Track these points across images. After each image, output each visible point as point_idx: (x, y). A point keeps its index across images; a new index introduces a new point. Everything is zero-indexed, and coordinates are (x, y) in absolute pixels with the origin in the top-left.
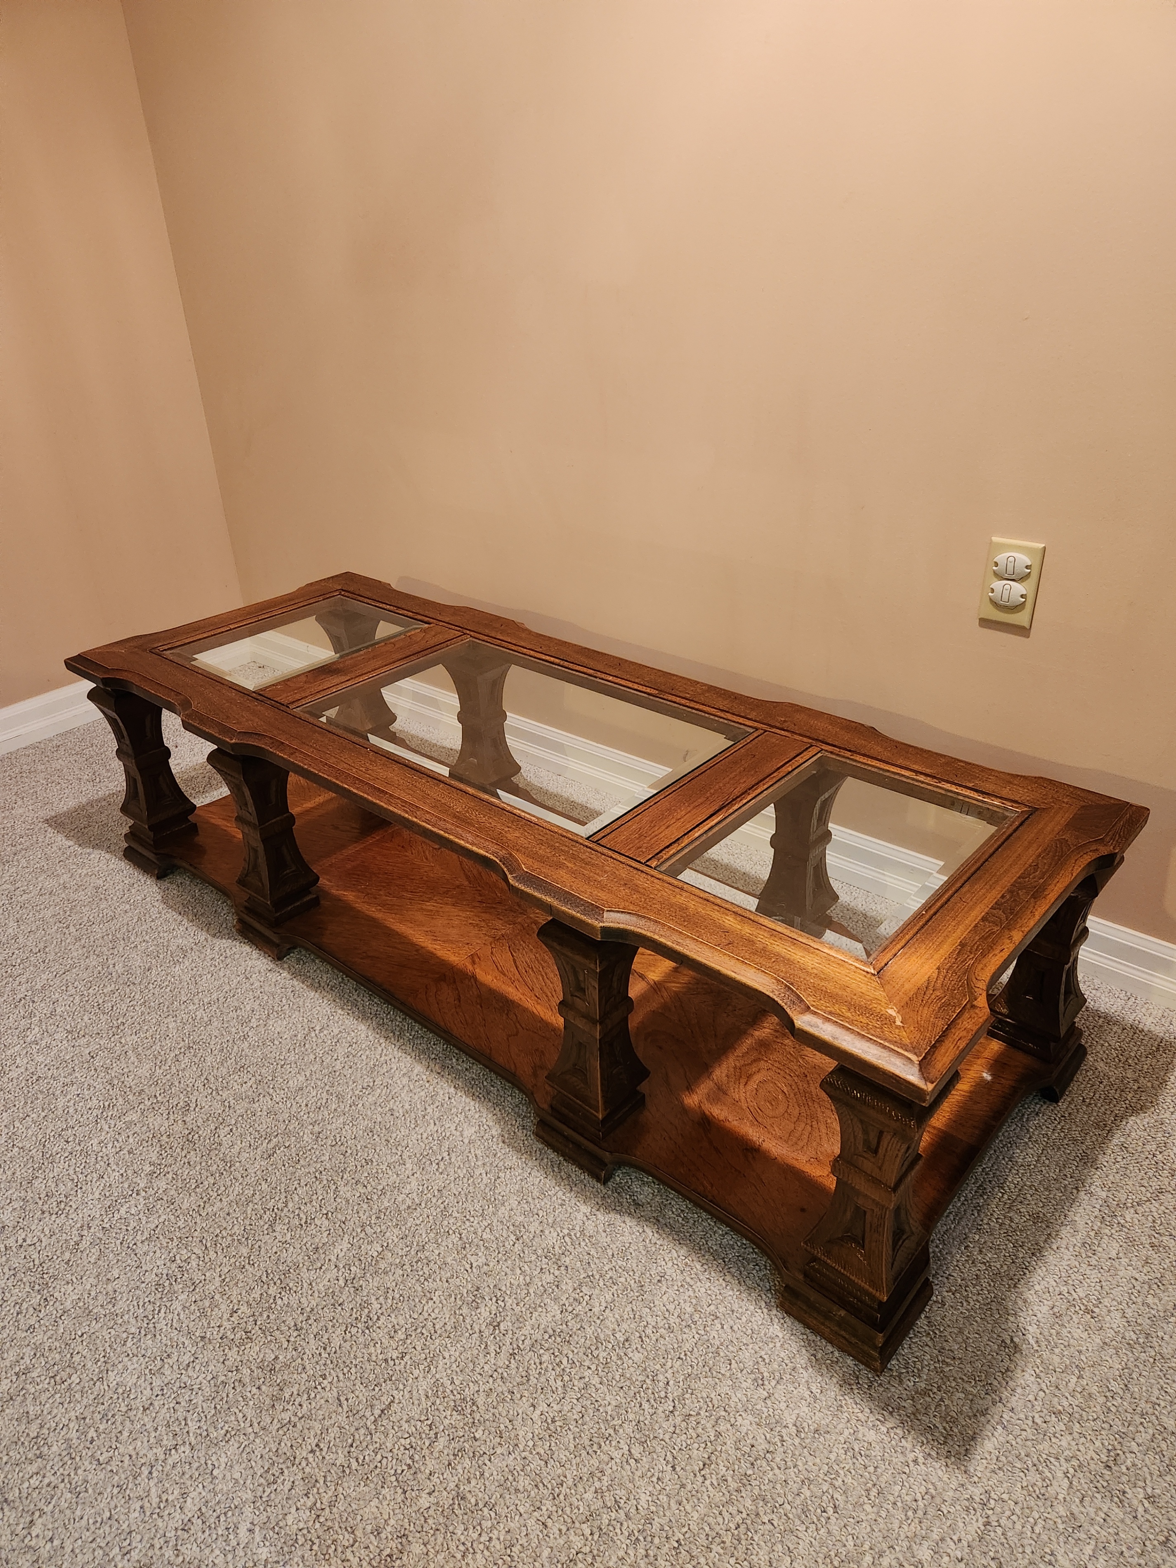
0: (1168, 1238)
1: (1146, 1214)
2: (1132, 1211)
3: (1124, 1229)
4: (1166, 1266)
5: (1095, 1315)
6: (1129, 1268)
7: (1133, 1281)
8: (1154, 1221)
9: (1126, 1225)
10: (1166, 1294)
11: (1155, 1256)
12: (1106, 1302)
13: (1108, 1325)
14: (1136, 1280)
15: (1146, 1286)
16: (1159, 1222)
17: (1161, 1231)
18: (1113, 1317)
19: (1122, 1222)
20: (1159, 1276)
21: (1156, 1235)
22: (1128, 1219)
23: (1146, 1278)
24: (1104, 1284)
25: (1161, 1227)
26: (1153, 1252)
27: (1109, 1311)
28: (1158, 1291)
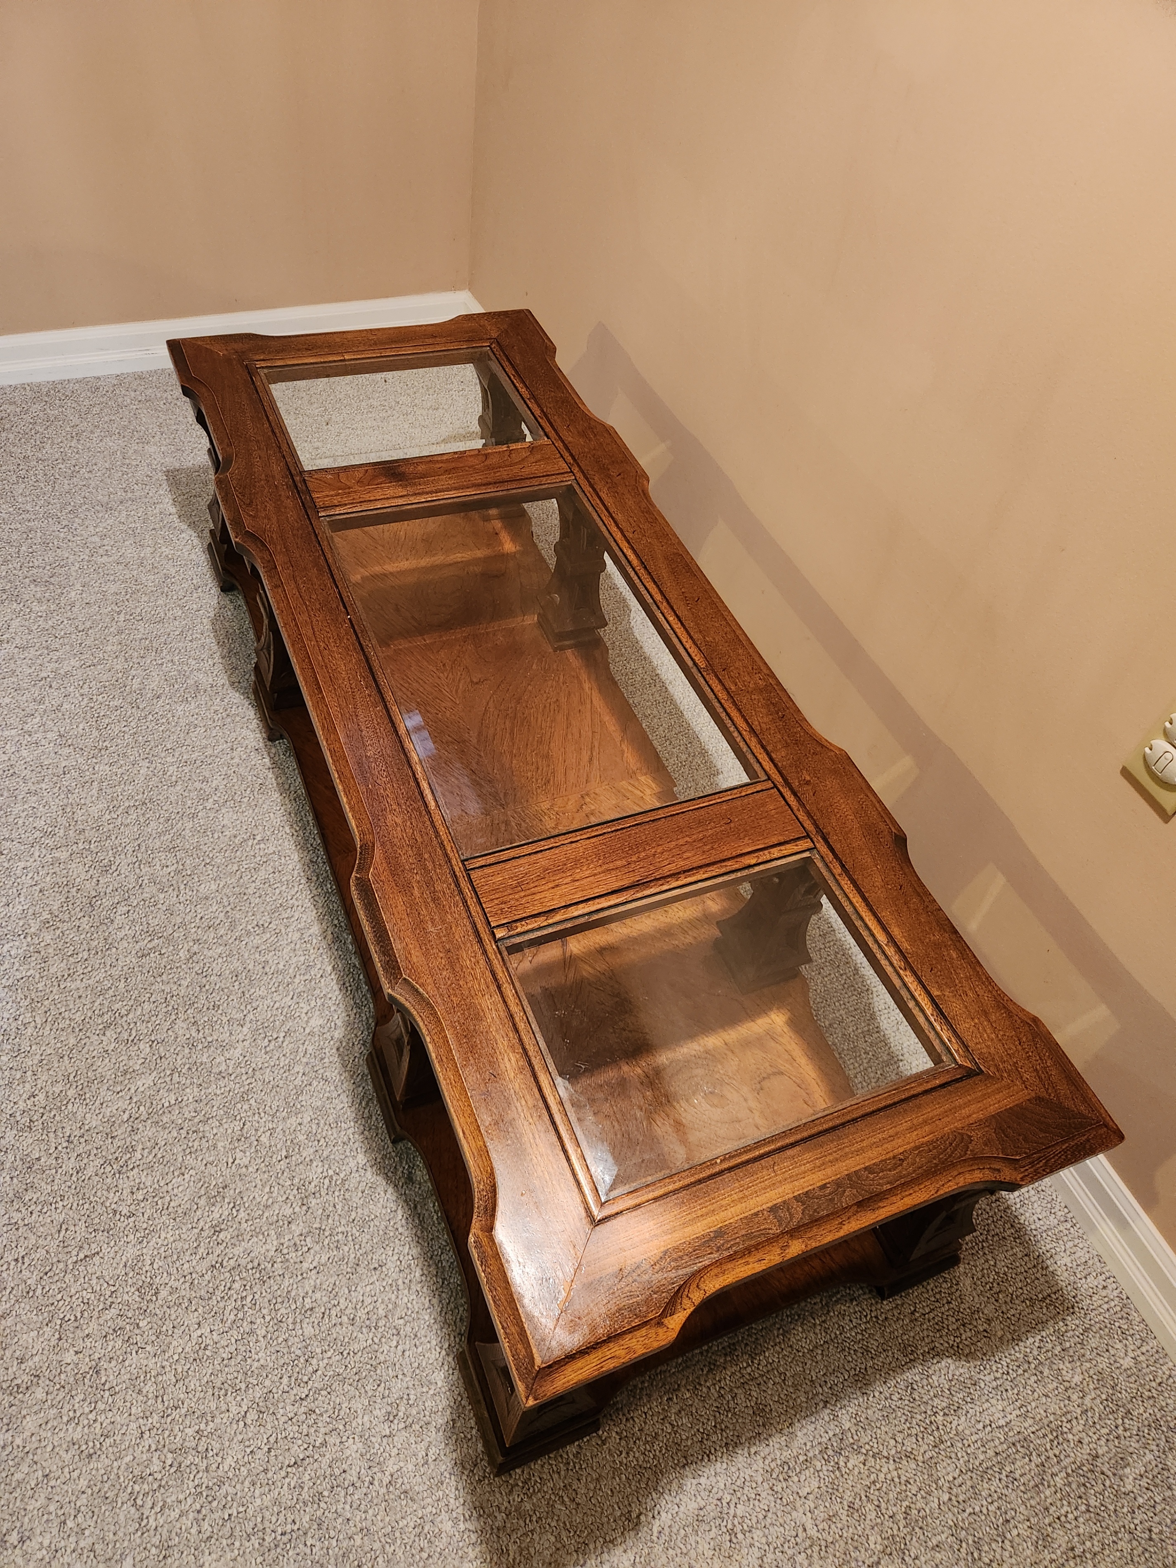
0: (872, 1507)
1: (873, 1470)
2: (862, 1458)
3: (837, 1472)
4: (845, 1535)
5: (734, 1540)
6: (809, 1514)
7: (800, 1530)
8: (874, 1482)
9: (843, 1470)
10: (821, 1562)
11: (844, 1518)
12: (757, 1534)
13: (738, 1558)
14: (805, 1530)
15: (808, 1543)
16: (878, 1486)
17: (871, 1497)
18: (751, 1553)
19: (842, 1464)
20: (830, 1539)
21: (864, 1498)
22: (850, 1465)
23: (817, 1534)
24: (770, 1515)
25: (877, 1493)
26: (845, 1513)
27: (752, 1545)
28: (815, 1555)
